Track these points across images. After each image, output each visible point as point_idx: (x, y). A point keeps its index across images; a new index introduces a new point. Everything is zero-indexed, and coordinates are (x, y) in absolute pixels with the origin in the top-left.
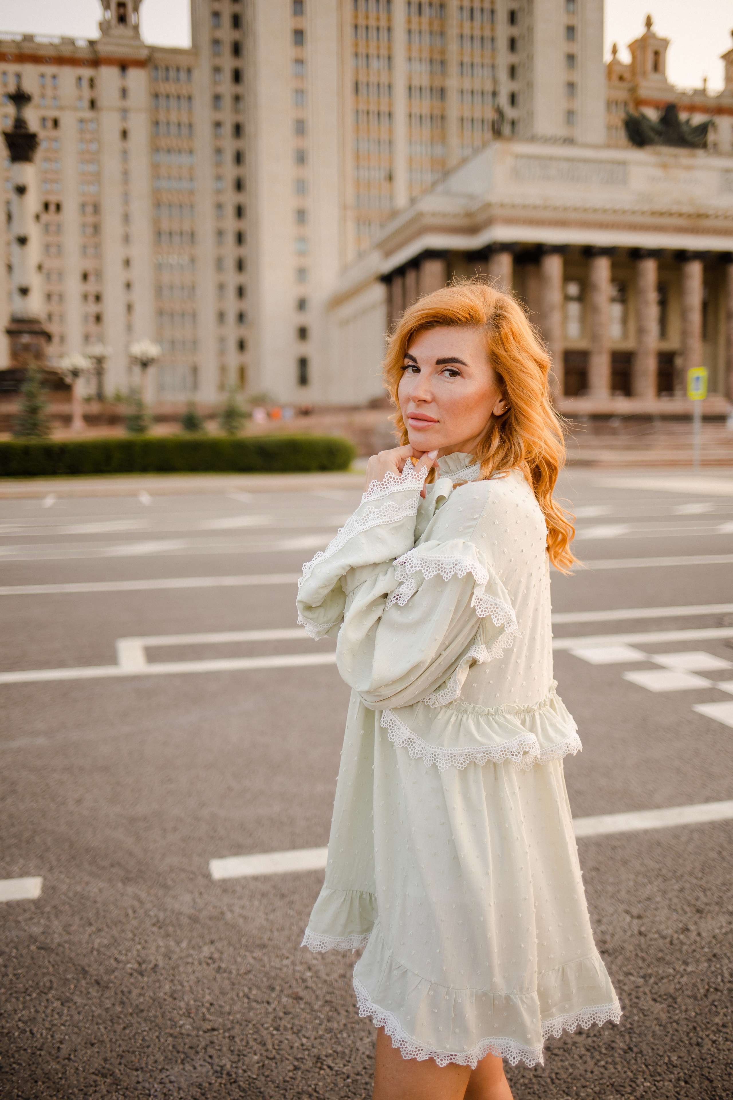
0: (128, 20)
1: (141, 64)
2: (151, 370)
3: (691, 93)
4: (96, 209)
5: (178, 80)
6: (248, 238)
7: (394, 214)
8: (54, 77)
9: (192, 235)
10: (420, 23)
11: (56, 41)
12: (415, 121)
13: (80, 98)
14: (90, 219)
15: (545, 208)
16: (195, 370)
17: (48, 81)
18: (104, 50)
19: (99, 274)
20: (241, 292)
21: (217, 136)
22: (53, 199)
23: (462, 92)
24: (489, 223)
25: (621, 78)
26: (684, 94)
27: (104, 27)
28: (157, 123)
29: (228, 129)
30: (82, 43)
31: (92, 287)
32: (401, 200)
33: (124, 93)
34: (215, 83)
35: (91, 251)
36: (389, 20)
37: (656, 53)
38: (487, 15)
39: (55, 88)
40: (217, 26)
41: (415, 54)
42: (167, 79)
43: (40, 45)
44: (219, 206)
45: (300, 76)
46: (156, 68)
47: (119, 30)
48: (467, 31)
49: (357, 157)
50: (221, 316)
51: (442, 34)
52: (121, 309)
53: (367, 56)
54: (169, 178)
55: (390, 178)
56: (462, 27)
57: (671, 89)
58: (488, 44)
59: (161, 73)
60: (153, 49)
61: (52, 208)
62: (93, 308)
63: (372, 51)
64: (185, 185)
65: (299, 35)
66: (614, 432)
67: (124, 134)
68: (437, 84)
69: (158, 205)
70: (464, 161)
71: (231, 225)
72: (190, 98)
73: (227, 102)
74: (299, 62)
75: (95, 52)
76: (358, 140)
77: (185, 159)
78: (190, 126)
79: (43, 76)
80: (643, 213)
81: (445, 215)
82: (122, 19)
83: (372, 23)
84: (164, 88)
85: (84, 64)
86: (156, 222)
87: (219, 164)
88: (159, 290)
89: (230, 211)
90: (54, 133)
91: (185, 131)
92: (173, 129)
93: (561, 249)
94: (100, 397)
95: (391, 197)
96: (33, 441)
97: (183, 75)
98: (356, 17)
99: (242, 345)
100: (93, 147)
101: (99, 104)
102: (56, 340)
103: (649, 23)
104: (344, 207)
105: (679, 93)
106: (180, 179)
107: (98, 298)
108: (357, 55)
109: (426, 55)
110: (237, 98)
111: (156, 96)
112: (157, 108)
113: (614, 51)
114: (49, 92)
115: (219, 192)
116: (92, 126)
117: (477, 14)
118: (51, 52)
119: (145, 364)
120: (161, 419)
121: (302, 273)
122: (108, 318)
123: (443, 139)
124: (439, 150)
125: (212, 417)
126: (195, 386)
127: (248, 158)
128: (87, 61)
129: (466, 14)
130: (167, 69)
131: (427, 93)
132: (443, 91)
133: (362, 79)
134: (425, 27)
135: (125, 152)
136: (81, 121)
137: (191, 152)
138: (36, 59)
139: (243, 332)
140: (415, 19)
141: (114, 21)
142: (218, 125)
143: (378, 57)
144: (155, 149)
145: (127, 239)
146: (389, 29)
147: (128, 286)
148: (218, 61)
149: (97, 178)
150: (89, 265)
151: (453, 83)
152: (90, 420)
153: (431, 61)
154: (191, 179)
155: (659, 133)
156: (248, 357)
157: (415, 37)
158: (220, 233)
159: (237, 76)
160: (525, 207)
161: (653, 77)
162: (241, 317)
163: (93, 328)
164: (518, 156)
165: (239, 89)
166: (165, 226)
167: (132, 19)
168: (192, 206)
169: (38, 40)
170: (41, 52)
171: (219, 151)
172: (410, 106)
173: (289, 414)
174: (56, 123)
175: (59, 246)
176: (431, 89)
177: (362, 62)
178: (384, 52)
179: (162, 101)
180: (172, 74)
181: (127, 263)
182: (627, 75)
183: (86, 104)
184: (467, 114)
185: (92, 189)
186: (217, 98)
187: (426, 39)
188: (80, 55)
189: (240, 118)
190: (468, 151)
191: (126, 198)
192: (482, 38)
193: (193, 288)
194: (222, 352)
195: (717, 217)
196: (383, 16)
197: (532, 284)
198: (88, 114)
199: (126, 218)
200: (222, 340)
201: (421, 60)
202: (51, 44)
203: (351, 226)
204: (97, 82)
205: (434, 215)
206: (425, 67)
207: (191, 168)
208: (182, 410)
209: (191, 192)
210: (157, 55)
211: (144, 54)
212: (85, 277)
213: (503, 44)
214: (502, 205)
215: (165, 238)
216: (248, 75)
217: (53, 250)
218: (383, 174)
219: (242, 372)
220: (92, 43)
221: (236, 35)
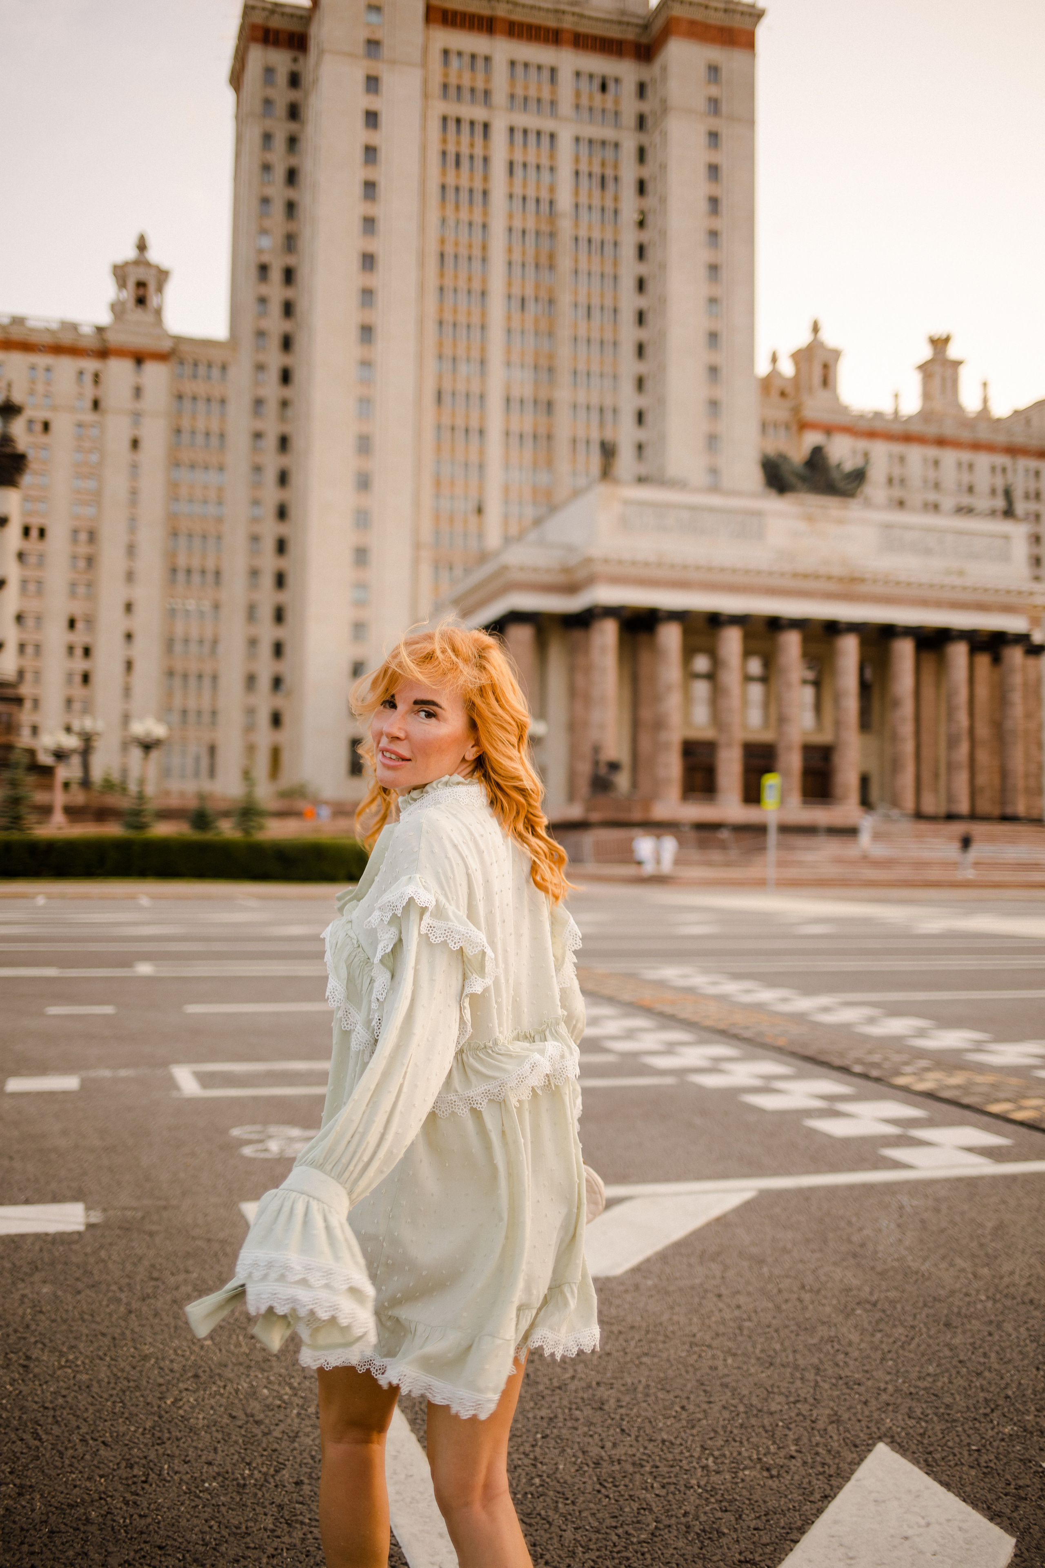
0: (148, 302)
1: (162, 357)
2: (155, 755)
3: (870, 415)
4: (92, 536)
5: (209, 378)
6: (290, 580)
7: (483, 557)
8: (48, 370)
9: (218, 574)
10: (523, 321)
11: (54, 326)
12: (514, 441)
13: (80, 396)
14: (83, 549)
15: (660, 565)
16: (212, 750)
17: (41, 374)
18: (115, 339)
19: (90, 621)
20: (278, 650)
21: (255, 450)
22: (35, 522)
23: (575, 407)
24: (590, 581)
25: (783, 394)
26: (861, 417)
27: (117, 308)
28: (178, 431)
29: (271, 442)
30: (87, 330)
31: (80, 638)
32: (493, 539)
33: (138, 392)
34: (257, 384)
35: (81, 590)
36: (484, 314)
37: (826, 367)
38: (608, 314)
39: (48, 383)
40: (263, 314)
41: (515, 358)
42: (195, 376)
43: (32, 330)
44: (255, 539)
45: (367, 382)
46: (181, 363)
47: (136, 315)
48: (582, 332)
49: (438, 483)
50: (251, 680)
51: (551, 334)
52: (119, 667)
53: (454, 359)
54: (191, 501)
55: (480, 510)
56: (576, 325)
57: (845, 409)
58: (609, 349)
59: (188, 370)
60: (179, 340)
61: (34, 533)
62: (79, 664)
63: (461, 352)
64: (212, 510)
65: (367, 332)
66: (723, 846)
67: (135, 444)
68: (543, 396)
69: (174, 534)
70: (576, 493)
71: (269, 562)
72: (223, 401)
73: (272, 408)
74: (366, 364)
75: (104, 341)
76: (438, 462)
77: (212, 477)
78: (222, 436)
79: (33, 368)
80: (782, 574)
81: (535, 570)
82: (141, 301)
83: (462, 319)
84: (189, 387)
85: (89, 355)
86: (171, 556)
87: (257, 485)
88: (169, 644)
89: (269, 545)
90: (43, 439)
91: (214, 441)
92: (200, 439)
93: (680, 616)
94: (86, 783)
95: (481, 535)
96: (15, 836)
97: (216, 372)
98: (441, 310)
99: (276, 720)
100: (94, 458)
101: (103, 405)
102: (28, 705)
103: (816, 329)
104: (417, 546)
105: (856, 416)
106: (205, 502)
107: (87, 652)
108: (440, 357)
109: (529, 360)
110: (285, 404)
111: (180, 397)
112: (179, 413)
113: (774, 359)
114: (40, 388)
115: (255, 520)
116: (94, 432)
117: (596, 313)
118: (47, 339)
119: (148, 746)
120: (166, 814)
121: (359, 629)
122: (98, 678)
123: (550, 463)
124: (543, 478)
125: (226, 814)
126: (212, 773)
127: (295, 479)
128: (92, 351)
129: (582, 311)
130: (196, 365)
131: (529, 407)
132: (549, 405)
133: (447, 386)
134: (529, 325)
135: (135, 467)
136: (80, 425)
137: (221, 468)
138: (26, 347)
139: (279, 702)
140: (516, 316)
141: (131, 304)
142: (258, 436)
143: (468, 360)
144: (175, 463)
145: (130, 577)
146: (483, 327)
147: (129, 636)
148: (262, 357)
149: (96, 498)
150: (78, 608)
151: (563, 395)
152: (73, 813)
153: (536, 367)
154: (220, 503)
155: (803, 479)
156: (283, 737)
157: (517, 339)
158: (254, 573)
159: (286, 377)
160: (634, 563)
161: (822, 395)
162: (277, 683)
163: (78, 691)
164: (627, 502)
165: (287, 392)
166: (182, 561)
167: (153, 300)
168: (219, 538)
169: (31, 323)
170: (34, 339)
171: (258, 469)
172: (508, 421)
173: (325, 812)
174: (46, 426)
175: (39, 583)
176: (535, 402)
177: (447, 365)
178: (475, 354)
179: (187, 404)
180: (202, 370)
181: (129, 607)
182: (789, 389)
183: (88, 404)
184: (581, 433)
185: (89, 511)
186: (259, 402)
187: (530, 339)
188: (85, 343)
189: (287, 429)
190: (582, 481)
191: (133, 522)
192: (602, 343)
193: (215, 642)
194: (249, 728)
195: (875, 581)
196: (476, 311)
197: (645, 657)
198: (89, 417)
199: (131, 550)
200: (251, 712)
201: (522, 366)
202: (48, 330)
203: (426, 571)
204: (103, 378)
205: (522, 569)
206: (528, 375)
207: (220, 489)
208: (192, 804)
209: (219, 520)
210: (184, 348)
211: (166, 345)
212: (72, 624)
213: (628, 349)
214: (606, 561)
215: (181, 577)
216: (298, 376)
217: (32, 587)
218: (471, 505)
219: (276, 754)
220: (100, 330)
221: (286, 326)
